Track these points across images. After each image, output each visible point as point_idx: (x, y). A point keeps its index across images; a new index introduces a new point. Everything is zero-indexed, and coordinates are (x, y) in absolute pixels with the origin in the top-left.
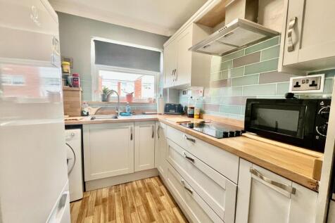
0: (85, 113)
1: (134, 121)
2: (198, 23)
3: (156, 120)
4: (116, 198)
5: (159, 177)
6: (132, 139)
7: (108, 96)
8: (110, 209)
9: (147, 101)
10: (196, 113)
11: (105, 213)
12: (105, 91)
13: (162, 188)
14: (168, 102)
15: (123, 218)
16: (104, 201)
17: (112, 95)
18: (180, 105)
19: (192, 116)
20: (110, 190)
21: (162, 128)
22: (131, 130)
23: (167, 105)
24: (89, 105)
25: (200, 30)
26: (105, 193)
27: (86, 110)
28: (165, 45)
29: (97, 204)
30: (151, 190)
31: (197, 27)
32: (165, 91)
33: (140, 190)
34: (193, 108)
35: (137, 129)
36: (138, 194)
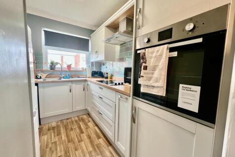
0: (39, 77)
1: (72, 81)
2: (108, 27)
3: (86, 81)
4: (61, 126)
5: (89, 115)
6: (70, 91)
7: (55, 66)
8: (57, 131)
9: (81, 70)
10: (109, 76)
11: (54, 133)
12: (52, 63)
13: (90, 119)
14: (94, 70)
15: (65, 134)
16: (53, 128)
17: (57, 66)
18: (101, 72)
19: (107, 78)
20: (57, 122)
21: (89, 85)
22: (70, 86)
23: (93, 72)
24: (41, 72)
25: (109, 31)
26: (54, 124)
27: (39, 75)
28: (91, 35)
29: (49, 130)
30: (83, 120)
31: (107, 29)
32: (92, 63)
33: (76, 121)
34: (107, 73)
35: (74, 85)
36: (75, 123)
